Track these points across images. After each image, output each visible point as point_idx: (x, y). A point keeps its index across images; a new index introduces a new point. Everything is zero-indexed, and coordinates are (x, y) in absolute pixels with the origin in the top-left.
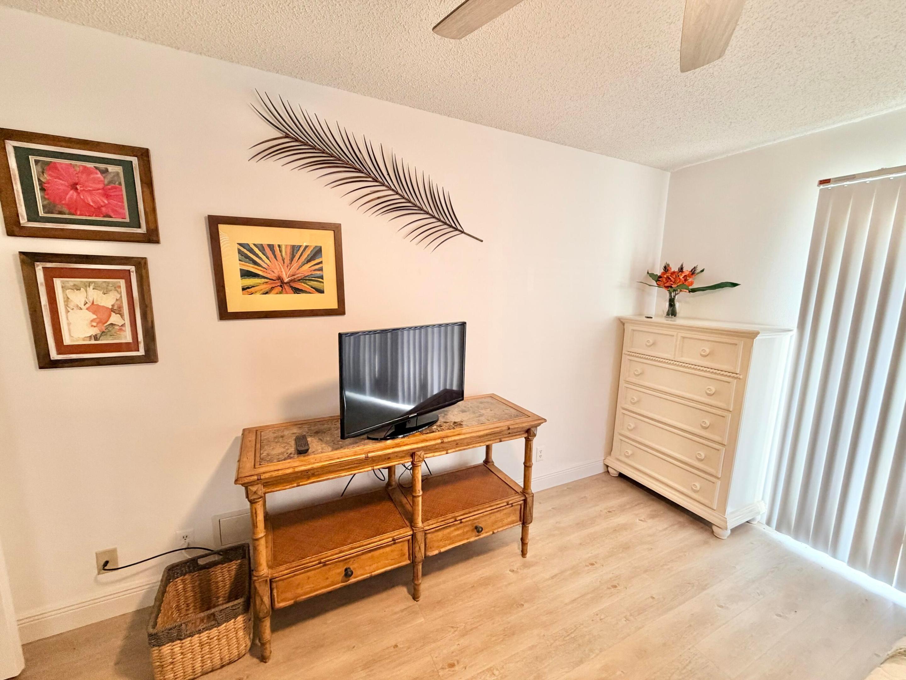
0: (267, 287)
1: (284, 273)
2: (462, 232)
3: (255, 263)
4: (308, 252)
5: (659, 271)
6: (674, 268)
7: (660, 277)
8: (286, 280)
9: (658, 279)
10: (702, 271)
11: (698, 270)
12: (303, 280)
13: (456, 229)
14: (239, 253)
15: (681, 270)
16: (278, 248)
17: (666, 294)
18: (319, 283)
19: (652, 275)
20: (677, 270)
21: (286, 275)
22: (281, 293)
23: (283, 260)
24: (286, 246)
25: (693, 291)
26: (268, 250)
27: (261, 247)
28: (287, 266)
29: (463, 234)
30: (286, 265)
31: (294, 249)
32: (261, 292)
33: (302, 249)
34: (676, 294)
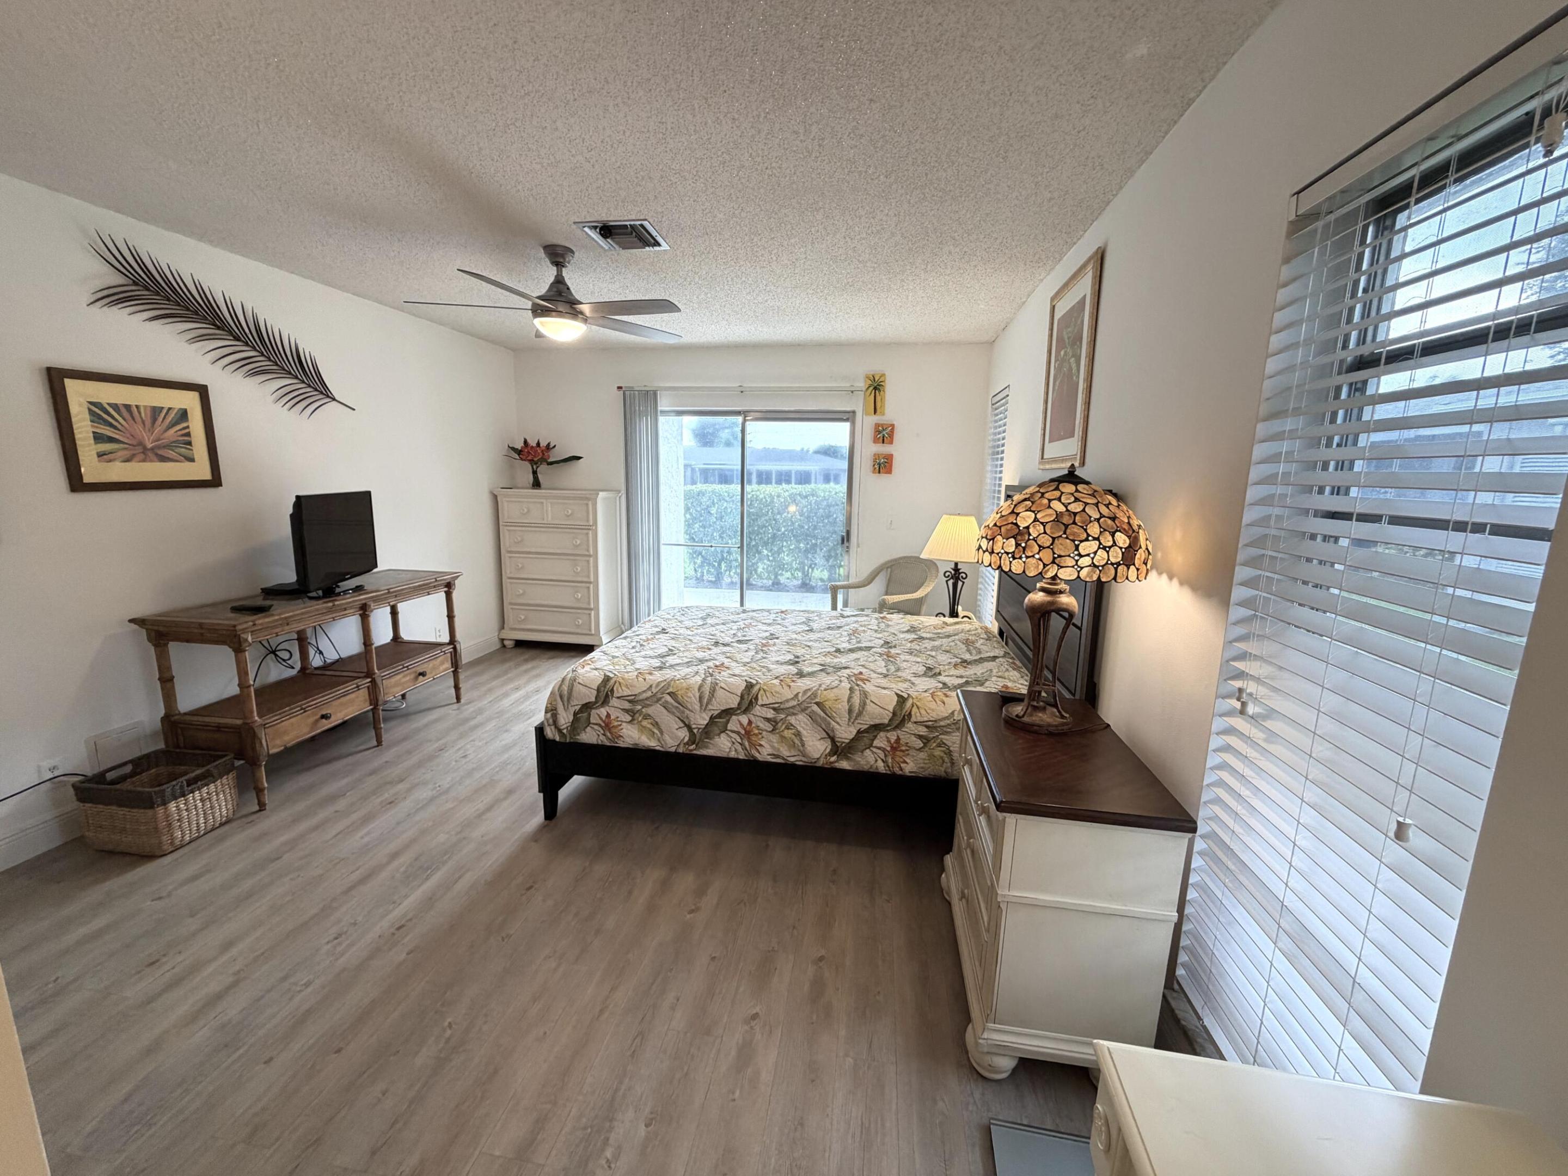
0: (127, 454)
1: (146, 438)
2: (334, 399)
3: (111, 425)
4: (172, 415)
5: (519, 445)
6: (533, 443)
7: (521, 451)
8: (150, 446)
9: (519, 452)
10: (555, 446)
11: (551, 446)
12: (168, 446)
13: (328, 396)
14: (90, 413)
15: (538, 444)
16: (135, 409)
17: (527, 466)
18: (187, 451)
19: (513, 449)
20: (534, 445)
21: (149, 439)
22: (144, 461)
23: (143, 422)
24: (145, 407)
25: (551, 463)
26: (123, 410)
27: (115, 407)
28: (149, 430)
29: (334, 402)
30: (147, 429)
31: (156, 411)
32: (121, 459)
33: (165, 411)
34: (537, 467)
